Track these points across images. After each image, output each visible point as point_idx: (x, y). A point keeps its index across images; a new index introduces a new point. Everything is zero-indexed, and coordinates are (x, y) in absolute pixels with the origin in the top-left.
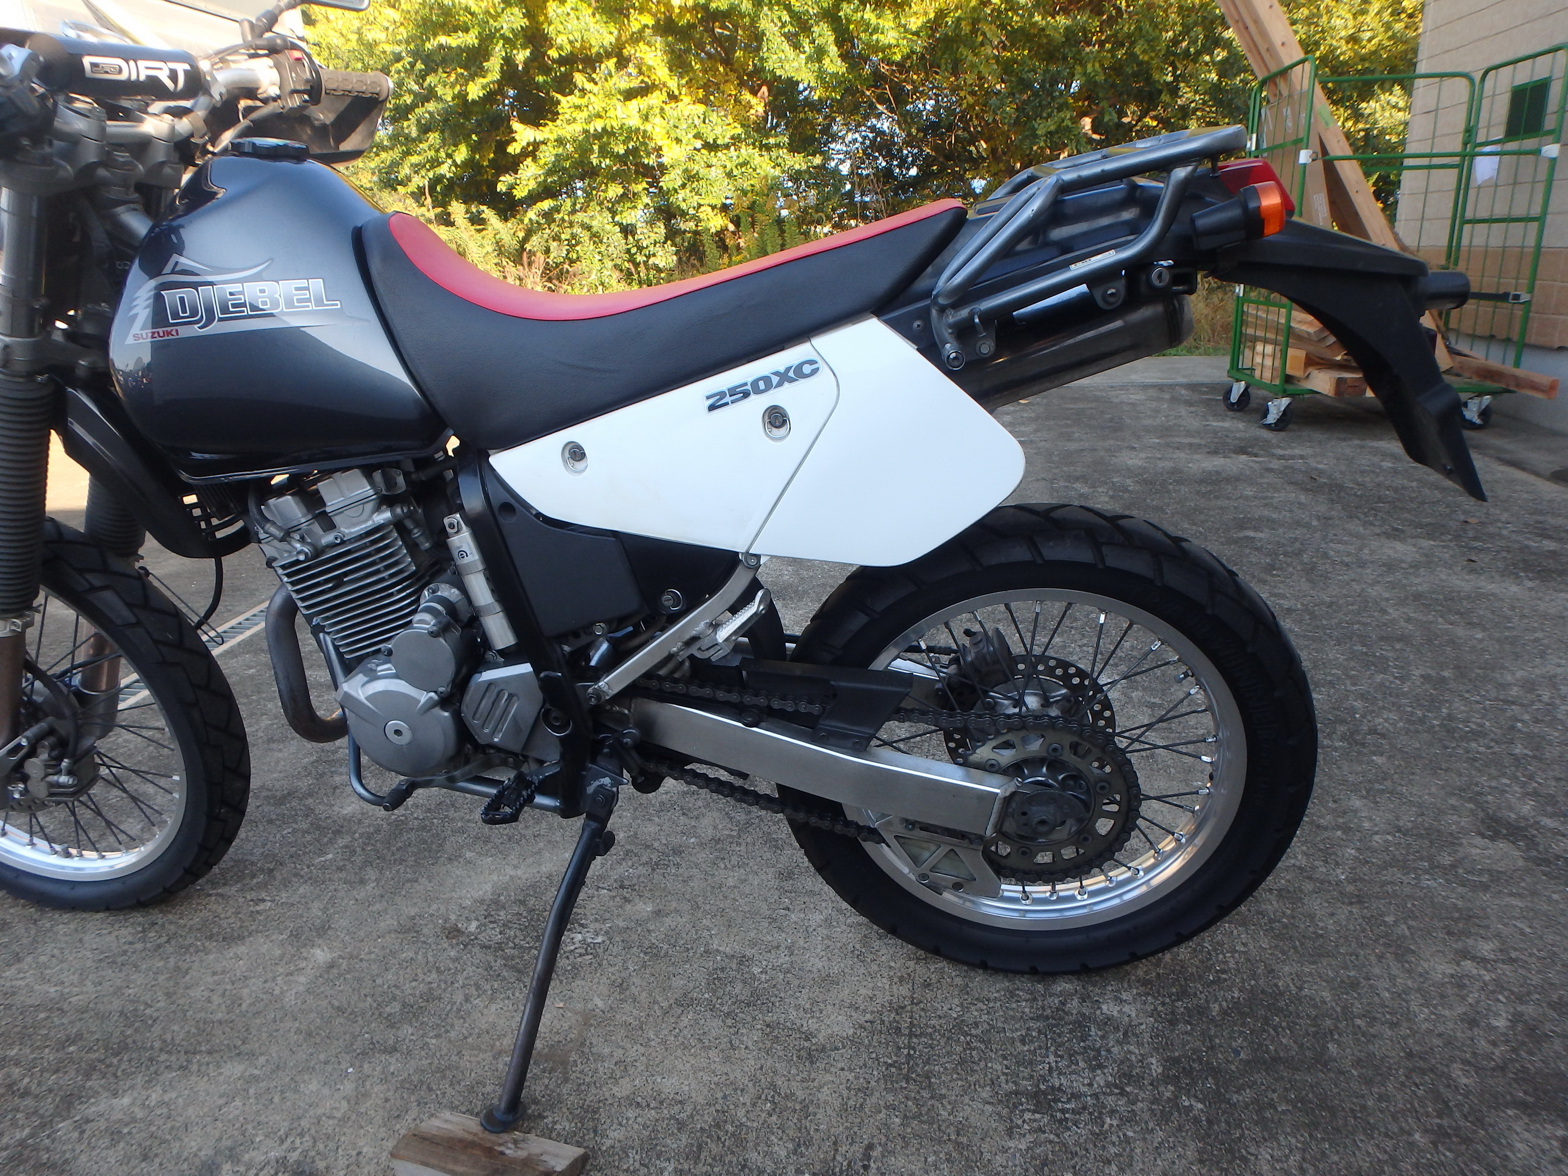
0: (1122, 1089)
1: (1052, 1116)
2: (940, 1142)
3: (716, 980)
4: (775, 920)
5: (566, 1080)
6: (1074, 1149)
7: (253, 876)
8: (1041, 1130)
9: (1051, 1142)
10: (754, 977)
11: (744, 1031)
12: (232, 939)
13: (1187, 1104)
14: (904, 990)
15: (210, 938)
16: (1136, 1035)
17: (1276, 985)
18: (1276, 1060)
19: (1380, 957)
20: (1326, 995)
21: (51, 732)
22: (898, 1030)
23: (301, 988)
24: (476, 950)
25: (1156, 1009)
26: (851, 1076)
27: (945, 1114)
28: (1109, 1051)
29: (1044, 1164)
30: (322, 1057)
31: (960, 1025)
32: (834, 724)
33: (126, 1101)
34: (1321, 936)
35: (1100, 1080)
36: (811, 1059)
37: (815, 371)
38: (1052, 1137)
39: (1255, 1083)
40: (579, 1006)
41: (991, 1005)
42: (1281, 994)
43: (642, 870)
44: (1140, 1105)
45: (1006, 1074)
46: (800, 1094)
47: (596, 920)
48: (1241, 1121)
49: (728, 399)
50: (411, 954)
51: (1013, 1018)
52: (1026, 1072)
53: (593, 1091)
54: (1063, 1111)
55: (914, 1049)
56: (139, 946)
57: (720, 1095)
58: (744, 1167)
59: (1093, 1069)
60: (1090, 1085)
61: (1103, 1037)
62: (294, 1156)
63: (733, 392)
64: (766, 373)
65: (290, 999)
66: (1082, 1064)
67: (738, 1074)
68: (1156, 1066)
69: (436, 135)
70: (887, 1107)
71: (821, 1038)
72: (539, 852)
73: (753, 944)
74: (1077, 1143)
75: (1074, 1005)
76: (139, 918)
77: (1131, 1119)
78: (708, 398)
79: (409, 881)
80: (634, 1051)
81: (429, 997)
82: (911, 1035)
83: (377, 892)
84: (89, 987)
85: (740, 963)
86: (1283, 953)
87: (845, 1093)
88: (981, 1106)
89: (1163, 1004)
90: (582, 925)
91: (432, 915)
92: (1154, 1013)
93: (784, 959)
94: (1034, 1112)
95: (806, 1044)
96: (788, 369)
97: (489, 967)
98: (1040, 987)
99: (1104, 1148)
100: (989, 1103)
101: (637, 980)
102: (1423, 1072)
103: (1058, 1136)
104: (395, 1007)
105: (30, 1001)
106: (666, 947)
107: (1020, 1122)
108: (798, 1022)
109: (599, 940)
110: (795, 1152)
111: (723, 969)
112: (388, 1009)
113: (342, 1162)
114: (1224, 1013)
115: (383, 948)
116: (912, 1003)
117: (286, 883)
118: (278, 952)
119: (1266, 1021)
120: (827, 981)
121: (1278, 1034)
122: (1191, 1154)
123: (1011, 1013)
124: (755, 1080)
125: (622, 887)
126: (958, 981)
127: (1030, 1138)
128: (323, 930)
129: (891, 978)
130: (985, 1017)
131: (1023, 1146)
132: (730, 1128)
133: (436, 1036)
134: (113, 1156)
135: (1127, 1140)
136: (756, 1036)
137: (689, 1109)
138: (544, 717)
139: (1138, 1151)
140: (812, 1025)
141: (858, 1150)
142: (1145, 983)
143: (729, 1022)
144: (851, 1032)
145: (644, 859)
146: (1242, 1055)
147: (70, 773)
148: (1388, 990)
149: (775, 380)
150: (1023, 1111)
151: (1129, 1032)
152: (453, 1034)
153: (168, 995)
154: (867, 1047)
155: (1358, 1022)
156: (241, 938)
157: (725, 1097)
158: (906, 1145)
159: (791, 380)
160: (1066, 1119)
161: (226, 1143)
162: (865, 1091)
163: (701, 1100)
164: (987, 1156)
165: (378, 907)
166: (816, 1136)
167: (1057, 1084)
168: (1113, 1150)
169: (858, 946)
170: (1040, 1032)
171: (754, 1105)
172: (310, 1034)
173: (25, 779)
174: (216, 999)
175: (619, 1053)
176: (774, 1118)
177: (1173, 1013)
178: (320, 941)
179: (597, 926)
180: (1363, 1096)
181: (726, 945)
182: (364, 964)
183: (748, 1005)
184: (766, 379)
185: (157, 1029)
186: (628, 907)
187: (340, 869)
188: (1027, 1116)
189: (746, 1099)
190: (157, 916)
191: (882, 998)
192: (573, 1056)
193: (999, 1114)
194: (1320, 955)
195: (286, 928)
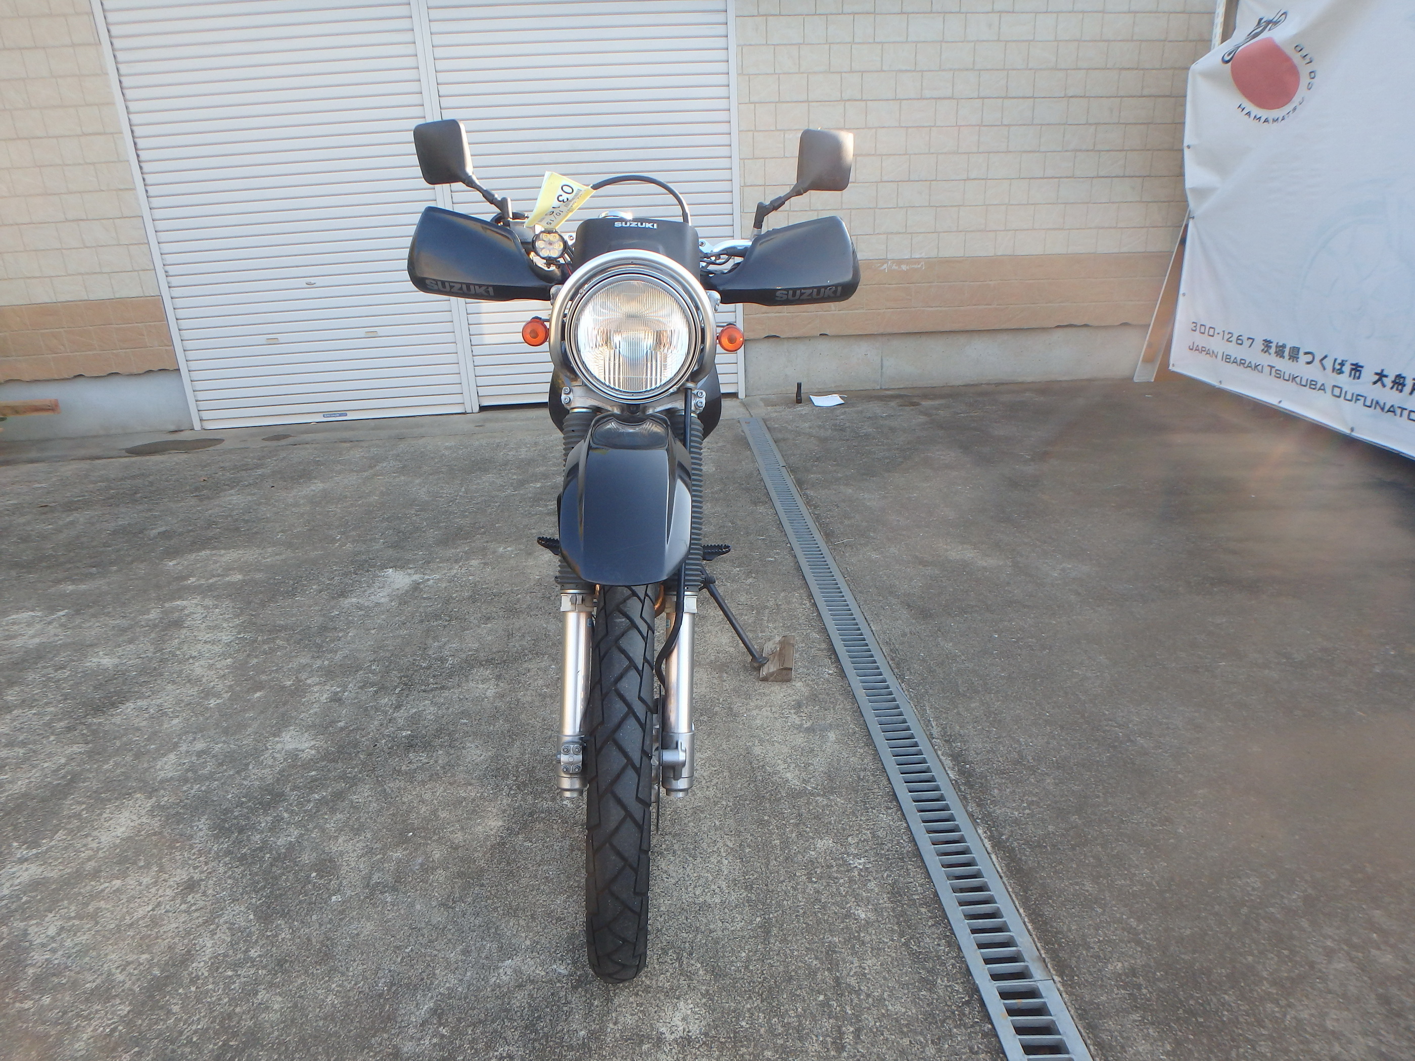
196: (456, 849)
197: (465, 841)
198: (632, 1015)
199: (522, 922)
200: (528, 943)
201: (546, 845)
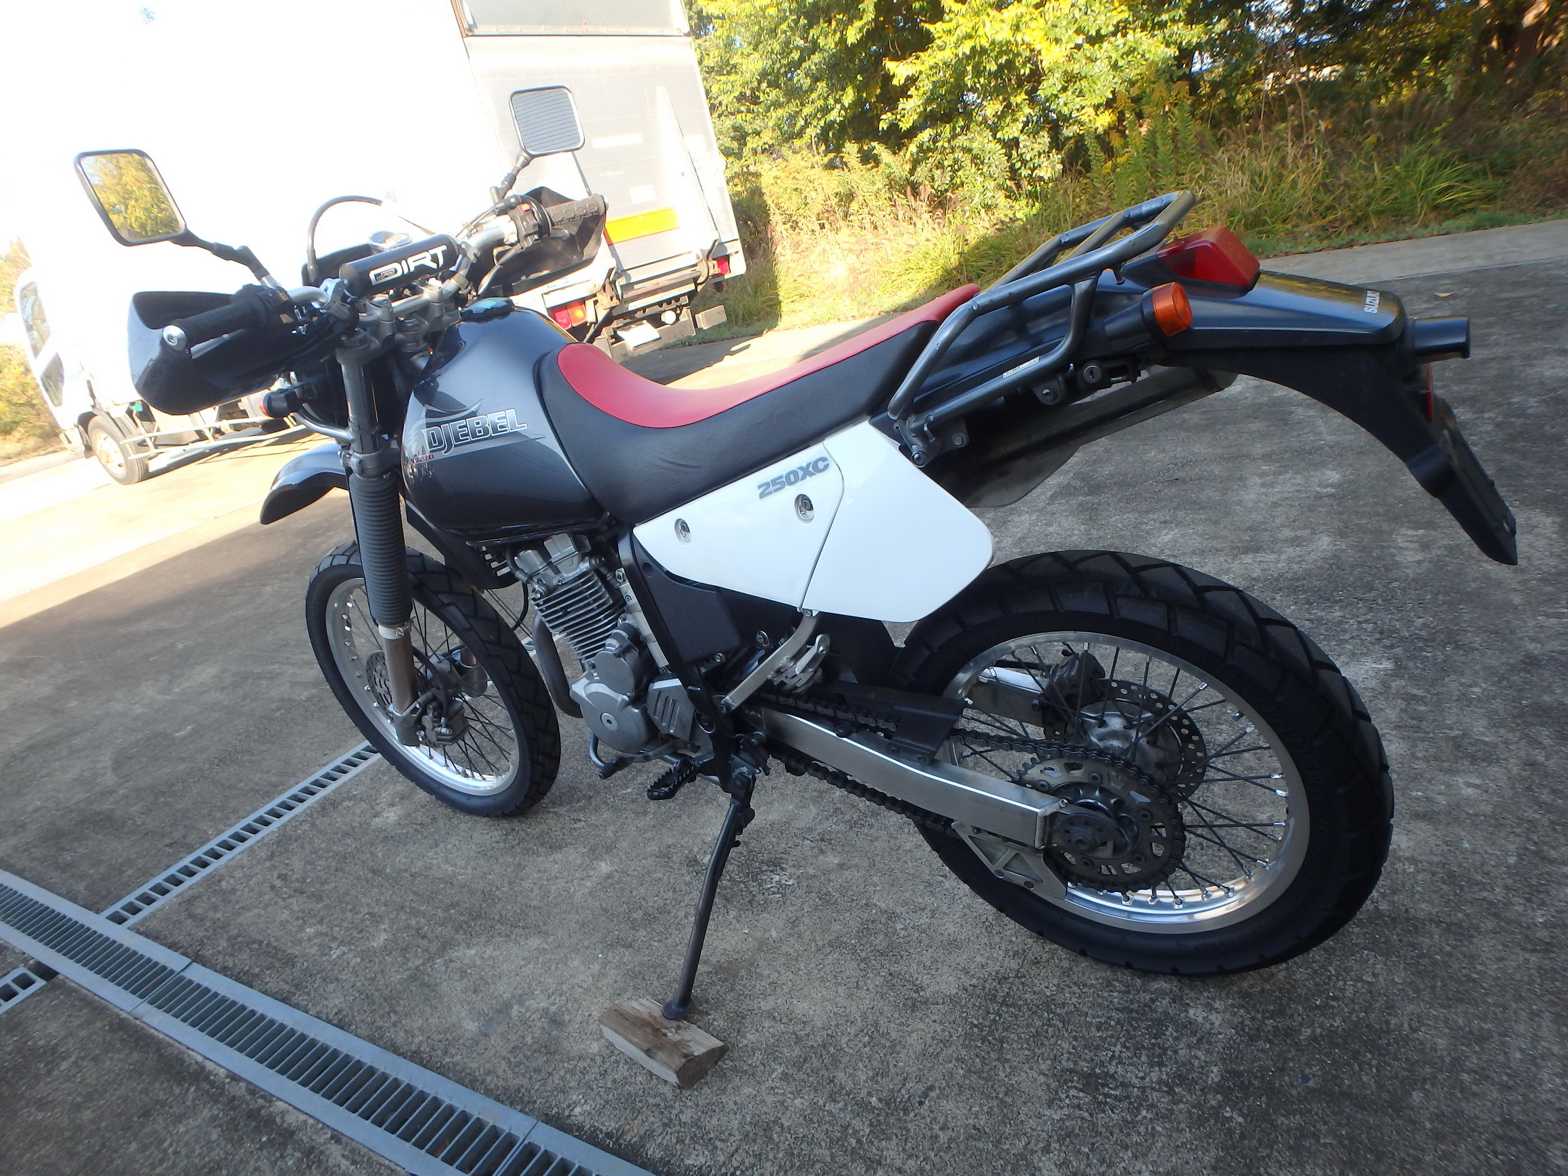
0: (1171, 1089)
1: (1095, 1097)
2: (988, 1097)
3: (865, 930)
4: (930, 885)
5: (732, 990)
6: (1100, 1129)
7: (579, 801)
8: (1079, 1107)
9: (1083, 1119)
10: (895, 932)
11: (870, 975)
12: (556, 847)
13: (1227, 1115)
14: (1014, 964)
15: (542, 845)
16: (1210, 1043)
17: (1388, 1023)
18: (1346, 1095)
19: (1534, 1015)
20: (1442, 1043)
21: (434, 699)
22: (993, 999)
23: (586, 891)
25: (1243, 1022)
26: (939, 1028)
27: (1002, 1075)
28: (1176, 1052)
29: (1069, 1135)
30: (586, 943)
31: (1049, 1003)
32: (904, 740)
33: (473, 952)
34: (1474, 981)
35: (1155, 1076)
36: (914, 1008)
37: (826, 467)
38: (1086, 1115)
39: (1309, 1111)
40: (759, 934)
41: (1085, 990)
42: (1388, 1032)
43: (842, 827)
44: (1182, 1106)
45: (1070, 1053)
46: (894, 1035)
47: (794, 866)
48: (1276, 1142)
49: (771, 488)
50: (660, 875)
51: (1100, 1005)
52: (1088, 1054)
53: (747, 1001)
54: (1107, 1095)
55: (1000, 1016)
56: (502, 845)
57: (834, 1023)
58: (832, 1081)
59: (1152, 1065)
60: (1143, 1078)
61: (1176, 1039)
62: (553, 1008)
63: (774, 482)
64: (794, 468)
65: (578, 896)
66: (1143, 1059)
67: (854, 1009)
68: (1215, 1074)
69: (824, 84)
70: (957, 1060)
71: (928, 993)
72: (771, 803)
73: (905, 903)
74: (1106, 1126)
75: (1163, 1004)
76: (505, 824)
77: (1167, 1116)
78: (759, 487)
79: (675, 816)
80: (786, 976)
81: (663, 910)
82: (1004, 1003)
83: (652, 823)
84: (470, 871)
85: (889, 919)
86: (1417, 991)
87: (929, 1041)
88: (1035, 1075)
89: (1253, 1019)
90: (782, 869)
91: (682, 846)
92: (1239, 1028)
93: (924, 920)
94: (1081, 1090)
95: (915, 995)
96: (808, 465)
98: (1138, 982)
99: (1128, 1135)
100: (1044, 1075)
101: (806, 920)
102: (1513, 1141)
103: (1091, 1115)
104: (638, 915)
105: (438, 875)
106: (837, 895)
107: (1063, 1096)
108: (915, 975)
109: (790, 883)
110: (872, 1079)
111: (873, 922)
112: (635, 915)
113: (579, 1019)
114: (1314, 1038)
115: (644, 867)
116: (1016, 976)
117: (597, 809)
118: (579, 861)
119: (1356, 1055)
120: (954, 944)
121: (1361, 1070)
122: (1208, 1159)
123: (1100, 1000)
124: (864, 1017)
125: (822, 840)
126: (1065, 964)
127: (1066, 1111)
128: (610, 849)
129: (1007, 951)
130: (1074, 1000)
131: (1056, 1117)
132: (832, 1050)
133: (660, 941)
134: (459, 986)
135: (1154, 1133)
136: (878, 981)
137: (808, 1029)
138: (697, 719)
139: (1159, 1145)
140: (926, 980)
141: (921, 1088)
142: (1245, 995)
143: (862, 966)
144: (954, 992)
145: (847, 817)
146: (1311, 1084)
147: (447, 726)
148: (1522, 1050)
149: (801, 473)
150: (1071, 1087)
151: (1204, 1038)
152: (670, 941)
153: (510, 883)
154: (962, 1007)
155: (1465, 1077)
156: (560, 848)
157: (837, 1025)
158: (960, 1093)
159: (811, 474)
160: (1106, 1103)
161: (519, 992)
162: (945, 1043)
163: (819, 1024)
164: (1022, 1117)
165: (649, 835)
166: (893, 1070)
167: (1112, 1071)
168: (1135, 1138)
169: (990, 918)
170: (1118, 1022)
171: (856, 1036)
172: (583, 925)
173: (424, 728)
174: (536, 891)
175: (774, 976)
176: (867, 1049)
177: (1258, 1029)
178: (606, 857)
179: (793, 870)
180: (1423, 1150)
181: (882, 901)
182: (629, 879)
183: (882, 955)
184: (794, 473)
185: (499, 906)
186: (821, 857)
187: (633, 801)
188: (1073, 1092)
189: (852, 1030)
190: (516, 824)
191: (993, 967)
192: (743, 972)
193: (1048, 1086)
194: (1460, 1001)
195: (589, 844)
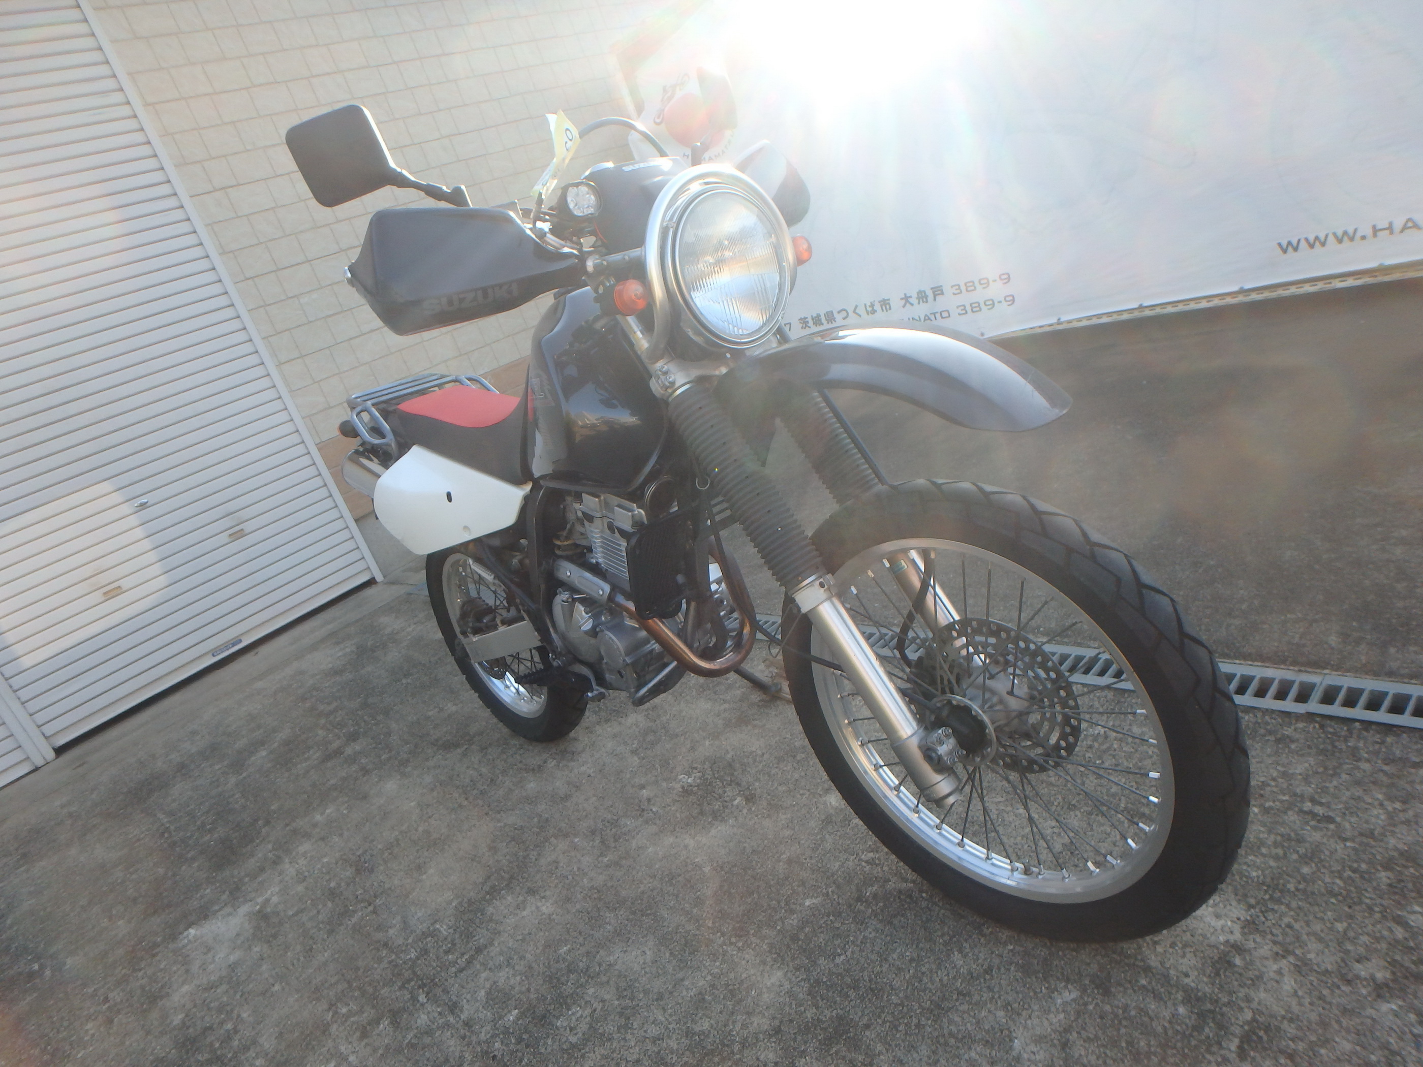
7: (875, 896)
24: (744, 784)
47: (674, 790)
50: (780, 788)
91: (756, 816)
97: (744, 771)
101: (684, 750)
109: (682, 777)
112: (803, 756)
178: (832, 811)
179: (676, 786)
182: (808, 788)
186: (653, 795)
187: (803, 883)
195: (853, 828)
196: (778, 1031)
197: (774, 1018)
198: (1184, 956)
199: (965, 1007)
200: (1001, 1013)
201: (859, 943)
